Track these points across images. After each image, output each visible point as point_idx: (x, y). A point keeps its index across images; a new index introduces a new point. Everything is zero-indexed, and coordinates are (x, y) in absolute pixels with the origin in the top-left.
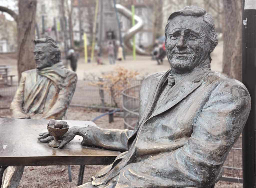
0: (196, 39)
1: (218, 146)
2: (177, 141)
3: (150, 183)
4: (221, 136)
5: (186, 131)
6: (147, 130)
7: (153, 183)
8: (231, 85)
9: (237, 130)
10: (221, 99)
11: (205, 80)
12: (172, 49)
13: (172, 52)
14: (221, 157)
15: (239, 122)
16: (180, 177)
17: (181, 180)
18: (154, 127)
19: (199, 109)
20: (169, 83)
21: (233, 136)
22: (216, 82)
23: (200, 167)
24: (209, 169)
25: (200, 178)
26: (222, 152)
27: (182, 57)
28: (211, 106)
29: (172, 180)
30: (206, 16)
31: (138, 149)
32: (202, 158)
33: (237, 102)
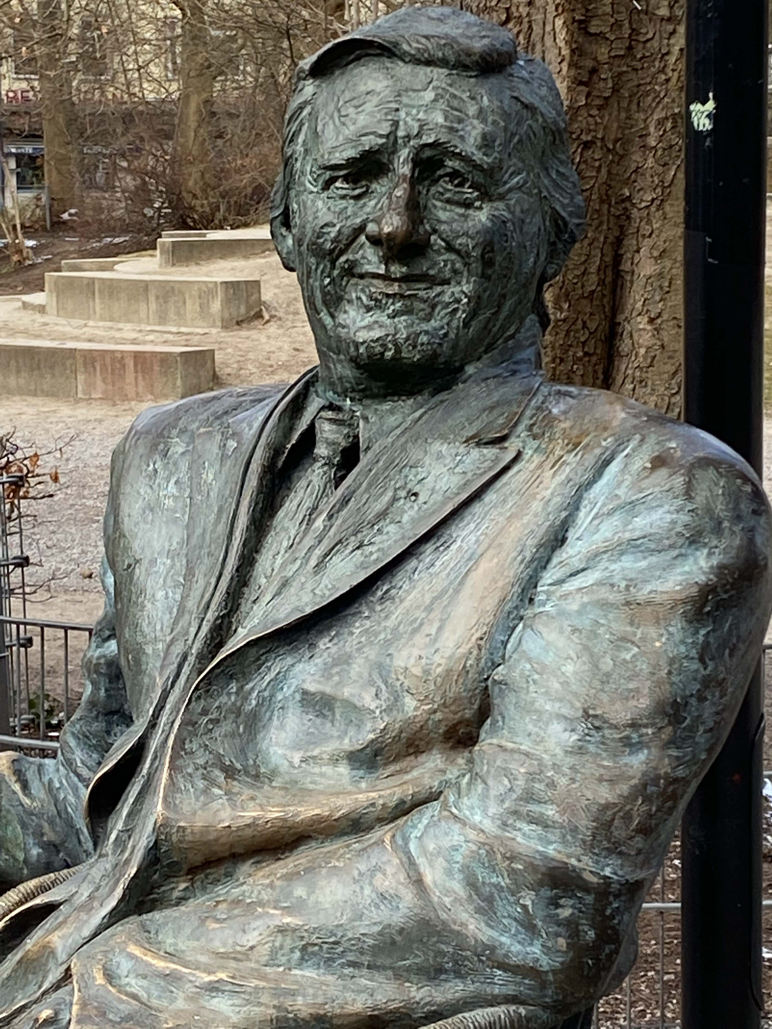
0: (477, 199)
1: (633, 778)
2: (399, 772)
3: (275, 1007)
4: (646, 726)
5: (451, 716)
6: (216, 722)
7: (288, 1002)
8: (683, 457)
9: (721, 698)
10: (637, 534)
11: (535, 430)
12: (342, 252)
13: (343, 268)
14: (649, 841)
15: (731, 655)
16: (443, 954)
17: (446, 971)
18: (254, 702)
19: (517, 589)
20: (321, 450)
21: (701, 729)
22: (604, 444)
23: (547, 893)
24: (595, 899)
25: (546, 950)
26: (654, 809)
27: (402, 296)
28: (583, 570)
29: (397, 976)
30: (524, 74)
31: (175, 830)
32: (555, 845)
33: (716, 547)
